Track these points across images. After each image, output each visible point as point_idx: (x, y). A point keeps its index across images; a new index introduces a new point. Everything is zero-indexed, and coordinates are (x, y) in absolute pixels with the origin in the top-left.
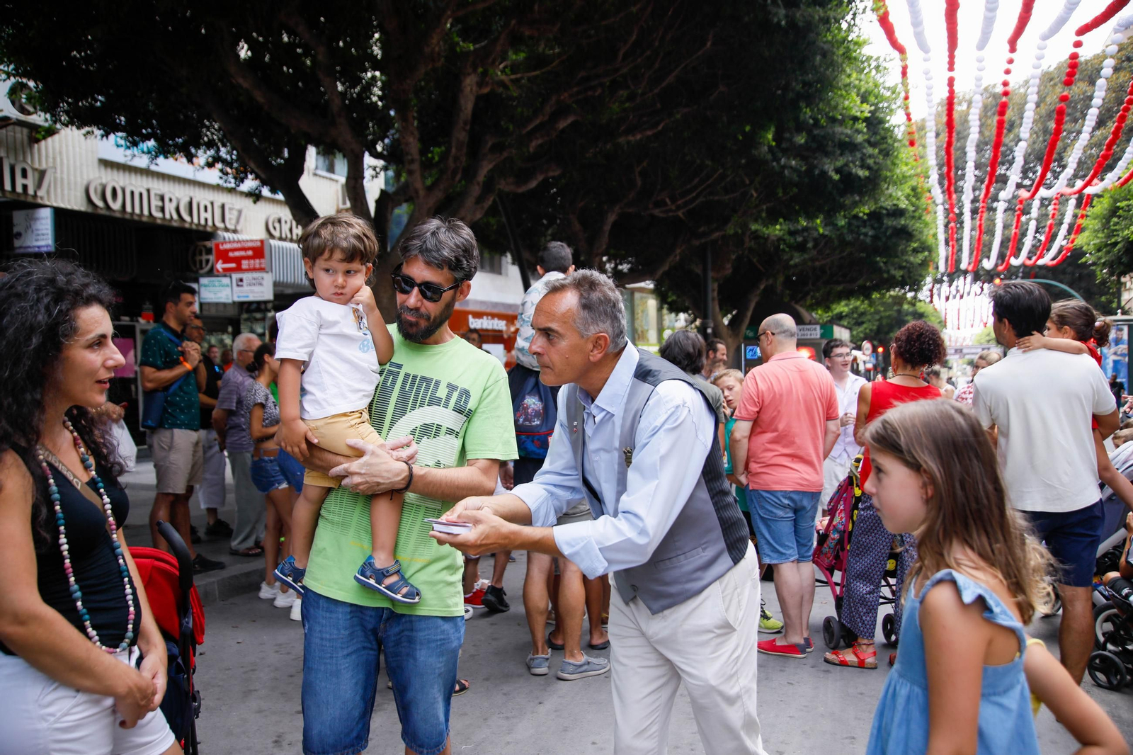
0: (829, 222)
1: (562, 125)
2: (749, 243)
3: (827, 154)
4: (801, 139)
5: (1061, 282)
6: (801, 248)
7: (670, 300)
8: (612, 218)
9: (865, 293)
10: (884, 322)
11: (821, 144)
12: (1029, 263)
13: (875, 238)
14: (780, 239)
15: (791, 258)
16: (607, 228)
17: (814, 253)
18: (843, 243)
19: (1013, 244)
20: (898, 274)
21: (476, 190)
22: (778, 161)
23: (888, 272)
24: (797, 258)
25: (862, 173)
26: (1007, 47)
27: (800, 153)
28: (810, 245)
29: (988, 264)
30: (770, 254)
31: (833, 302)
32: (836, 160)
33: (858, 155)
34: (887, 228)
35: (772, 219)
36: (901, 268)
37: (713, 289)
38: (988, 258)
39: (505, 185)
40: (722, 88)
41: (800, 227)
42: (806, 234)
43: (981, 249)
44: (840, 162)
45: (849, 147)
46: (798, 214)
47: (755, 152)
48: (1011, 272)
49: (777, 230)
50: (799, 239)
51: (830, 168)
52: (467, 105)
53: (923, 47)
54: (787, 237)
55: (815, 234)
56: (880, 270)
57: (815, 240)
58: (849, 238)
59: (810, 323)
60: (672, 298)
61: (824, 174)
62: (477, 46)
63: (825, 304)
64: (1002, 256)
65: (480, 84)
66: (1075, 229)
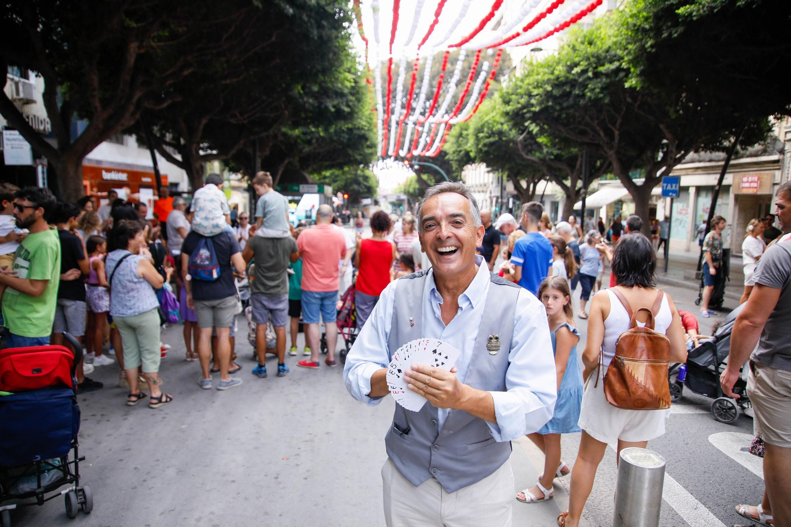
0: (326, 130)
1: (186, 73)
2: (281, 138)
3: (328, 97)
4: (315, 88)
5: (436, 165)
6: (309, 142)
7: (230, 166)
8: (204, 121)
9: (340, 166)
10: (349, 181)
11: (325, 92)
12: (422, 154)
13: (349, 139)
14: (298, 137)
15: (304, 148)
16: (201, 127)
17: (315, 145)
18: (332, 141)
19: (414, 144)
20: (359, 158)
21: (132, 108)
22: (303, 98)
23: (354, 156)
24: (307, 149)
25: (347, 109)
26: (417, 47)
27: (315, 96)
28: (314, 141)
29: (402, 153)
30: (291, 145)
31: (323, 170)
32: (333, 100)
33: (345, 99)
34: (355, 134)
35: (295, 125)
36: (360, 155)
37: (259, 162)
38: (403, 149)
39: (147, 104)
40: (278, 61)
41: (308, 131)
42: (312, 135)
43: (400, 145)
44: (335, 102)
45: (340, 94)
46: (309, 124)
47: (291, 93)
48: (413, 157)
49: (297, 132)
50: (309, 137)
51: (330, 105)
52: (132, 60)
53: (377, 41)
54: (302, 136)
55: (317, 135)
56: (349, 156)
57: (317, 139)
58: (335, 138)
59: (312, 184)
60: (232, 164)
61: (326, 107)
62: (139, 25)
63: (318, 171)
64: (409, 150)
65: (140, 47)
66: (444, 141)
